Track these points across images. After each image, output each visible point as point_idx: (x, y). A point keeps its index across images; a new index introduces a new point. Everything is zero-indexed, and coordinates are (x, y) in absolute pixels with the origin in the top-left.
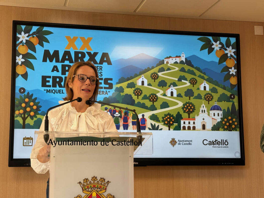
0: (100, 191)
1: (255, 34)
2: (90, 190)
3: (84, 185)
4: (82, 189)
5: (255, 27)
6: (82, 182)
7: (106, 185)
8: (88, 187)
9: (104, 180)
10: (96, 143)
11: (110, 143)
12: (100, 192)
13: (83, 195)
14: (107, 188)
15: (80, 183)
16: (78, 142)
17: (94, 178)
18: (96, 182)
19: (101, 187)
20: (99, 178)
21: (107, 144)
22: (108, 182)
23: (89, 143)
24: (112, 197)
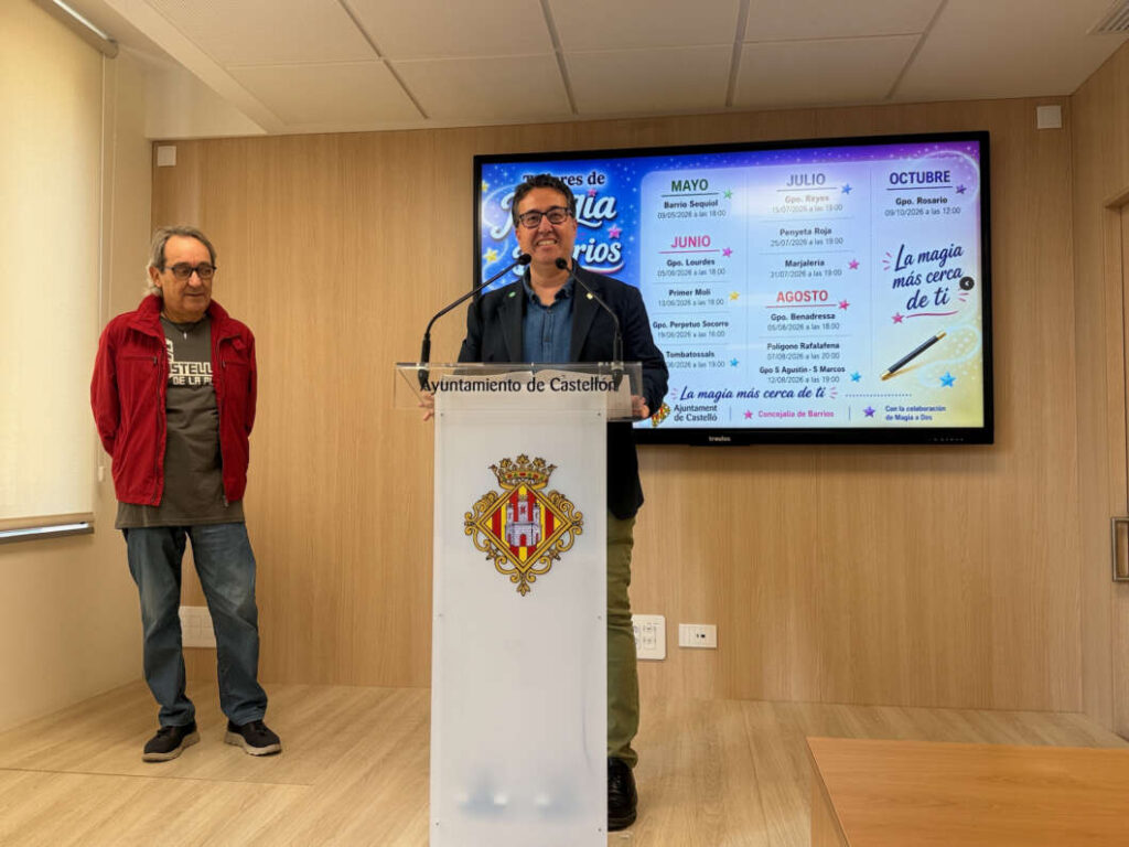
0: (536, 484)
2: (514, 481)
3: (501, 472)
4: (497, 481)
7: (548, 473)
8: (510, 476)
9: (544, 462)
11: (547, 386)
12: (535, 488)
14: (551, 479)
15: (493, 467)
16: (481, 386)
17: (523, 458)
18: (526, 466)
19: (536, 476)
20: (532, 460)
21: (541, 388)
22: (552, 466)
23: (503, 386)
24: (559, 498)
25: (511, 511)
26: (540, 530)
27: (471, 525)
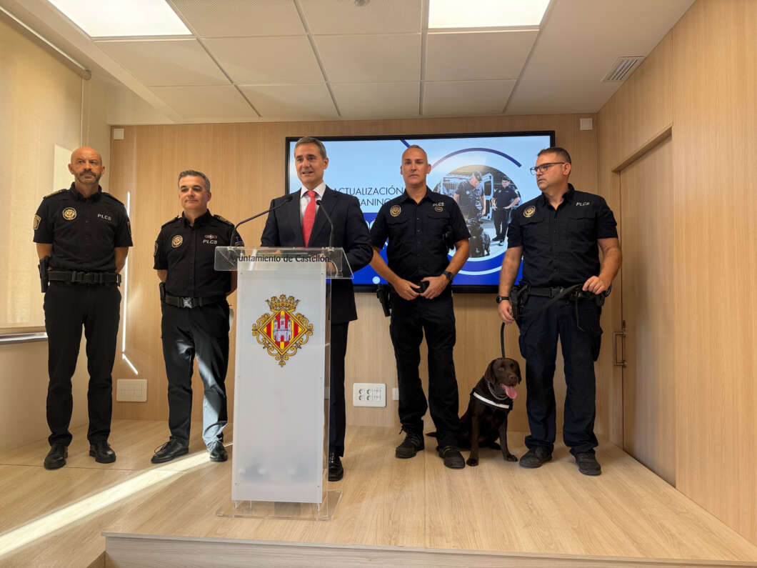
1: (581, 129)
2: (278, 308)
3: (271, 303)
4: (270, 307)
5: (581, 120)
6: (270, 300)
7: (296, 304)
8: (276, 305)
9: (293, 298)
10: (278, 259)
11: (294, 259)
12: (289, 311)
13: (271, 313)
15: (268, 301)
17: (283, 296)
18: (284, 300)
19: (289, 306)
20: (287, 297)
22: (298, 300)
23: (272, 258)
24: (301, 317)
25: (276, 323)
26: (291, 333)
27: (256, 330)
